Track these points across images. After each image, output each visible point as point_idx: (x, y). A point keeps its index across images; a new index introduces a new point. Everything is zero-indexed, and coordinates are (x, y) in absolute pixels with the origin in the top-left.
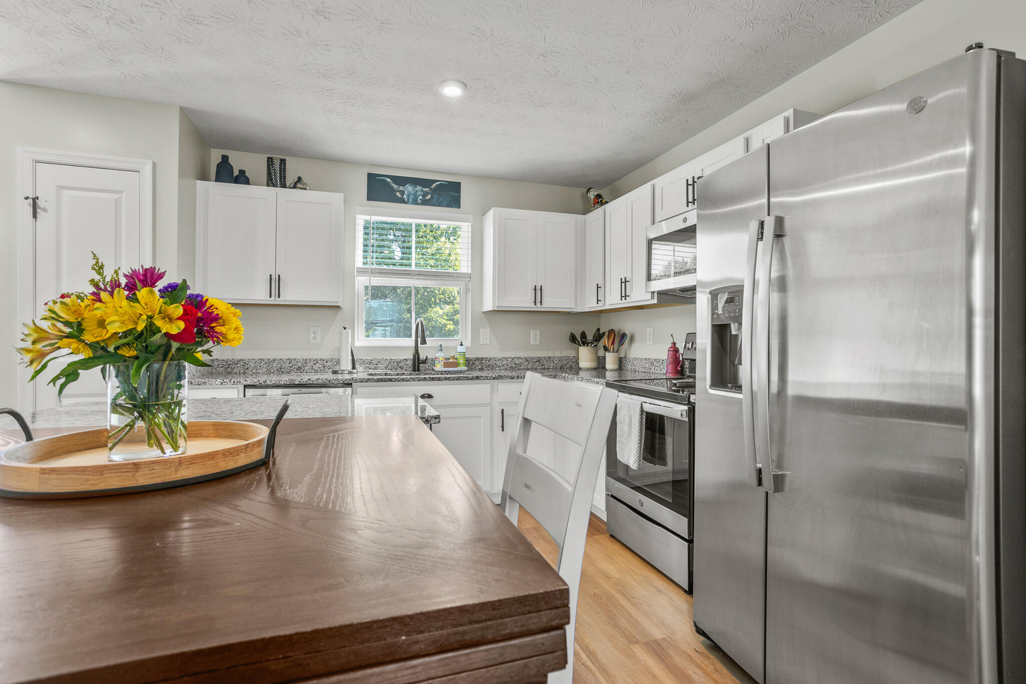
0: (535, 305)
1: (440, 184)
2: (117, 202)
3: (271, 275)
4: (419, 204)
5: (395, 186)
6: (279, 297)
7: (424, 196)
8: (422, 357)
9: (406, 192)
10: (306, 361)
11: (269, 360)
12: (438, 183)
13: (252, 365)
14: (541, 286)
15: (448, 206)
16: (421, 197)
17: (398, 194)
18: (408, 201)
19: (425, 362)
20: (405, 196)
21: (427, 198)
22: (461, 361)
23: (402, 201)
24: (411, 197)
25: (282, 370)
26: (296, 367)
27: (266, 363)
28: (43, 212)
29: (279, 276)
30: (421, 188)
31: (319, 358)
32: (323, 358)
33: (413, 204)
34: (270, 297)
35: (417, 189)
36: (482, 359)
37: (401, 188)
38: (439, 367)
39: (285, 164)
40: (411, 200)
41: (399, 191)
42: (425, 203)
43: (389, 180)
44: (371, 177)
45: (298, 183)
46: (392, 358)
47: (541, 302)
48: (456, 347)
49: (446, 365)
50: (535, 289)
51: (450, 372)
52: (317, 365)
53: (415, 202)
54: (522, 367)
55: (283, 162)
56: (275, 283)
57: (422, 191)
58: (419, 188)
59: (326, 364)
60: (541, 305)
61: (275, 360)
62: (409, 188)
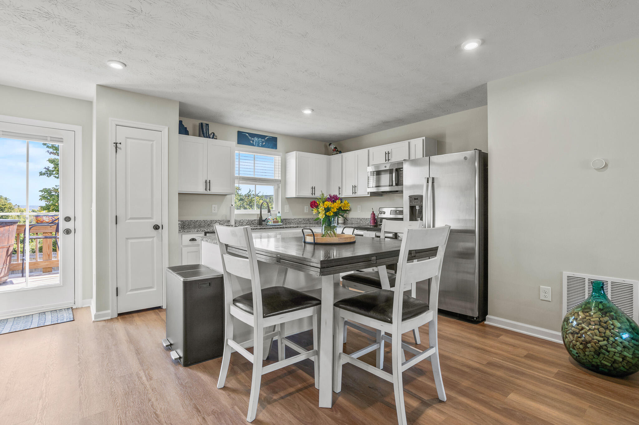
1: (269, 138)
2: (152, 145)
3: (206, 180)
4: (260, 147)
5: (250, 138)
6: (210, 191)
7: (262, 143)
8: (264, 218)
9: (255, 141)
11: (195, 221)
12: (268, 137)
13: (187, 223)
15: (272, 148)
16: (261, 144)
17: (251, 141)
18: (256, 145)
19: (264, 221)
20: (254, 143)
21: (264, 144)
22: (280, 220)
23: (253, 145)
24: (257, 143)
25: (201, 226)
27: (194, 222)
28: (119, 150)
29: (210, 180)
30: (261, 139)
31: (218, 220)
33: (257, 146)
34: (206, 191)
35: (259, 140)
36: (286, 219)
37: (253, 139)
38: (271, 223)
39: (208, 126)
40: (257, 145)
41: (252, 140)
42: (262, 146)
43: (247, 135)
44: (239, 133)
45: (214, 137)
46: (249, 219)
48: (277, 214)
49: (274, 222)
51: (276, 225)
53: (258, 146)
54: (302, 223)
55: (207, 125)
56: (208, 184)
57: (262, 141)
58: (260, 139)
61: (197, 221)
62: (256, 139)
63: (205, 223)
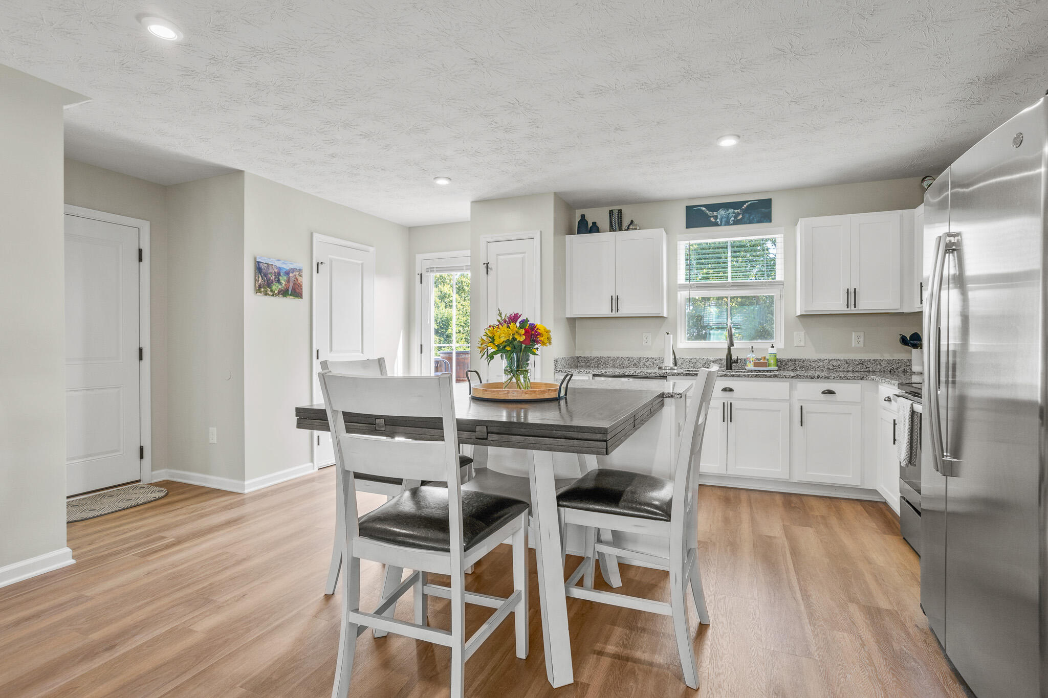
0: (848, 307)
1: (751, 204)
2: (523, 258)
3: (612, 296)
4: (731, 225)
5: (709, 213)
6: (618, 312)
7: (735, 217)
8: (734, 357)
9: (719, 217)
10: (640, 359)
11: (614, 357)
12: (749, 203)
14: (855, 289)
15: (759, 222)
16: (733, 219)
17: (712, 219)
18: (721, 223)
19: (736, 362)
20: (718, 220)
21: (739, 218)
22: (772, 361)
23: (716, 224)
24: (724, 220)
25: (621, 365)
26: (633, 363)
28: (490, 270)
29: (617, 296)
30: (733, 210)
31: (650, 357)
32: (653, 357)
33: (725, 225)
34: (612, 312)
35: (729, 212)
36: (795, 360)
37: (715, 214)
38: (750, 366)
39: (622, 213)
40: (723, 223)
41: (713, 216)
42: (736, 222)
43: (704, 209)
44: (689, 209)
45: (631, 226)
46: (707, 359)
47: (855, 305)
48: (768, 349)
49: (756, 365)
50: (848, 292)
51: (759, 371)
52: (648, 362)
53: (727, 223)
54: (841, 369)
55: (621, 211)
56: (615, 302)
57: (734, 213)
58: (731, 211)
59: (655, 362)
60: (855, 307)
62: (722, 212)
63: (629, 362)
